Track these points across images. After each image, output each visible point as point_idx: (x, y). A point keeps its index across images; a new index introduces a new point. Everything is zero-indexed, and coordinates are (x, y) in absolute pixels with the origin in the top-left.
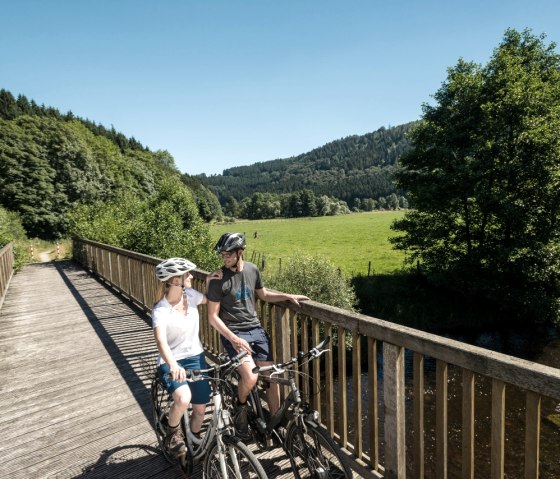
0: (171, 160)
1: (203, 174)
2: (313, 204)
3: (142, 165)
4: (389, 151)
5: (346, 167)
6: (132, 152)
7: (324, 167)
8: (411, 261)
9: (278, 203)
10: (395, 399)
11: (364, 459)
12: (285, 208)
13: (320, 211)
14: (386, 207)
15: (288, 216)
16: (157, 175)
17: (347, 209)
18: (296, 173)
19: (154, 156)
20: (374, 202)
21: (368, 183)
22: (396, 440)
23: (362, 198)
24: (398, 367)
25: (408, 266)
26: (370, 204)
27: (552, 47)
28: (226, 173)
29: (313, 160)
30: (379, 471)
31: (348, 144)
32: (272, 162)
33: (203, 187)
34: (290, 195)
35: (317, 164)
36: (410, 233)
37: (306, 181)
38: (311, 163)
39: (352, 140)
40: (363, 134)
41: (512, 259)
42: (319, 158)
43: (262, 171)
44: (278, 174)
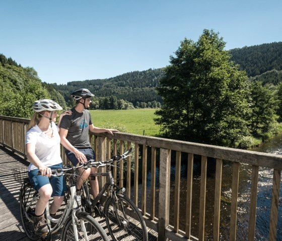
0: (35, 73)
1: (55, 84)
2: (116, 104)
3: (17, 74)
4: (153, 80)
5: (133, 86)
6: (10, 66)
7: (122, 85)
8: (163, 131)
9: (98, 102)
10: (166, 178)
11: (147, 216)
12: (101, 104)
13: (119, 107)
14: (151, 107)
15: (103, 109)
16: (26, 81)
17: (133, 107)
18: (107, 87)
19: (25, 70)
20: (145, 104)
21: (143, 95)
22: (165, 201)
23: (140, 101)
24: (168, 161)
25: (162, 132)
26: (144, 105)
27: (221, 39)
28: (69, 84)
29: (116, 81)
30: (155, 220)
31: (134, 75)
32: (95, 80)
33: (55, 90)
34: (104, 98)
35: (118, 84)
36: (163, 116)
37: (113, 92)
38: (116, 83)
39: (137, 73)
40: (141, 71)
41: (206, 128)
42: (120, 80)
43: (90, 85)
44: (98, 87)
